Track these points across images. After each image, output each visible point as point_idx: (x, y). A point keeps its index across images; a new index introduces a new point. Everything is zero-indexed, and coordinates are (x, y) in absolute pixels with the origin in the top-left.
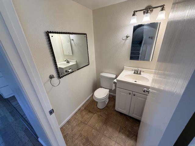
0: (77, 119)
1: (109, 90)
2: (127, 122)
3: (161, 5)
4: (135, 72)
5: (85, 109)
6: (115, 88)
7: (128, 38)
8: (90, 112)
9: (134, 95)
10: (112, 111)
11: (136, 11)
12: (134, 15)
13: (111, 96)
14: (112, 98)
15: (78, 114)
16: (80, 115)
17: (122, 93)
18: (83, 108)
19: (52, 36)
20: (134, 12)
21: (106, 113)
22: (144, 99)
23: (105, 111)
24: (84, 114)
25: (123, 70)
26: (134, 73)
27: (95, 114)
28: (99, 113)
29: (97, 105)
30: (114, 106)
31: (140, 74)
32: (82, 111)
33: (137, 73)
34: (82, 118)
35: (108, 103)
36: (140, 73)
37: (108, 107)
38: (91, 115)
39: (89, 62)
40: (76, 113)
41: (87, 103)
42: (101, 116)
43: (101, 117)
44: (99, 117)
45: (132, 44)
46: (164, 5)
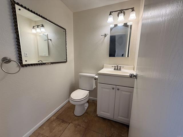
0: (42, 135)
1: (89, 91)
2: (112, 129)
3: (131, 8)
4: (115, 68)
5: (57, 118)
6: (96, 87)
7: (106, 37)
8: (63, 121)
9: (118, 90)
10: (93, 117)
11: (112, 12)
12: (110, 14)
13: (91, 101)
14: (92, 103)
15: (44, 128)
16: (48, 128)
17: (104, 90)
18: (55, 118)
19: (20, 9)
20: (110, 12)
21: (86, 121)
22: (129, 93)
23: (84, 118)
24: (54, 125)
25: (103, 68)
26: (114, 70)
27: (71, 124)
28: (77, 122)
29: (73, 112)
30: (95, 111)
31: (120, 70)
32: (52, 122)
33: (117, 70)
34: (51, 132)
35: (87, 108)
36: (120, 68)
37: (88, 113)
38: (65, 125)
39: (67, 59)
40: (43, 125)
41: (60, 110)
42: (79, 125)
43: (78, 127)
44: (76, 127)
45: (110, 41)
46: (134, 8)
